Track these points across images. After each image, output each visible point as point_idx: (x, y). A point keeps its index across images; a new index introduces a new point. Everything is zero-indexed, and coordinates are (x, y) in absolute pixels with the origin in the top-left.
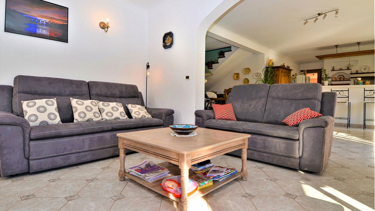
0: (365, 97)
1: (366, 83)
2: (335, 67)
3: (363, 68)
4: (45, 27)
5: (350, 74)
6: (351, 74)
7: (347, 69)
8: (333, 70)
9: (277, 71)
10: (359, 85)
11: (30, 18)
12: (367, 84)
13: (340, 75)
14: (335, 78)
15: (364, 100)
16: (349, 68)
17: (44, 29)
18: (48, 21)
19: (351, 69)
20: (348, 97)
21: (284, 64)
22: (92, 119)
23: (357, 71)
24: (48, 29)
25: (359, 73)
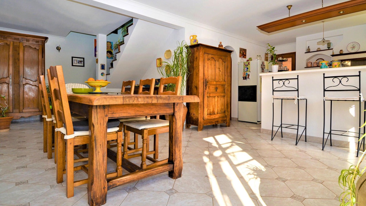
0: (325, 90)
1: (333, 65)
2: (310, 48)
3: (351, 45)
5: (331, 56)
6: (333, 56)
7: (328, 49)
8: (308, 51)
9: (197, 51)
10: (321, 68)
12: (335, 66)
13: (318, 59)
14: (311, 63)
15: (324, 96)
16: (330, 48)
19: (332, 49)
20: (298, 90)
21: (221, 43)
23: (341, 51)
25: (344, 53)
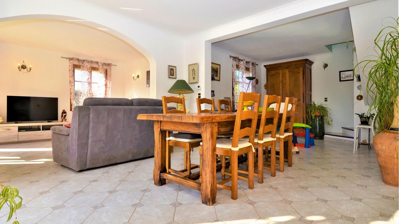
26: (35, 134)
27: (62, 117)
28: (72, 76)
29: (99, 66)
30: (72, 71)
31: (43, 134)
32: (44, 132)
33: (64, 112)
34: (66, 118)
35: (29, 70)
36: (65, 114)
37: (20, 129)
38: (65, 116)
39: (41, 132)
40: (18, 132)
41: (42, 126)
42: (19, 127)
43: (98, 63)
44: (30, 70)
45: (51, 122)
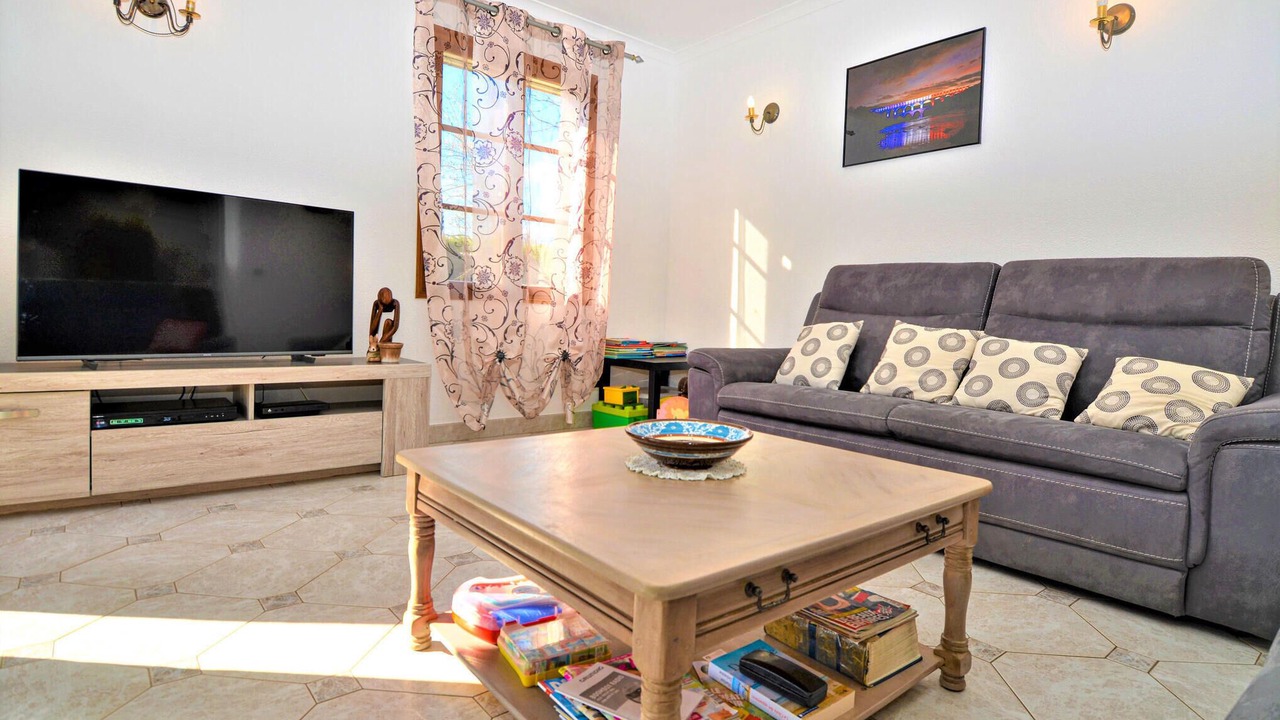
4: (921, 122)
11: (889, 111)
17: (920, 127)
18: (927, 98)
22: (911, 392)
24: (929, 123)
26: (206, 445)
27: (374, 332)
28: (430, 94)
29: (564, 52)
30: (433, 59)
31: (260, 443)
32: (270, 427)
33: (386, 303)
34: (396, 339)
35: (182, 21)
36: (390, 315)
37: (107, 409)
38: (392, 326)
39: (248, 430)
40: (93, 427)
41: (258, 387)
42: (95, 394)
43: (560, 32)
44: (190, 20)
45: (310, 362)
